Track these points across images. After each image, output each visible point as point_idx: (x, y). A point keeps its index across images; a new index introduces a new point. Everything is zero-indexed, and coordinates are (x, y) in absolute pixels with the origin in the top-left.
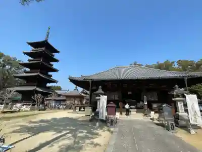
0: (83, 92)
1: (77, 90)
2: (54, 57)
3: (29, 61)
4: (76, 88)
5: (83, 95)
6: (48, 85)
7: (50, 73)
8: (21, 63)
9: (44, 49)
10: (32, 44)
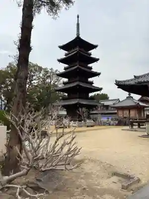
0: (141, 100)
1: (132, 97)
2: (91, 56)
3: (65, 69)
4: (129, 95)
5: (141, 104)
6: (91, 95)
7: (90, 80)
8: (58, 73)
9: (77, 49)
10: (63, 47)
